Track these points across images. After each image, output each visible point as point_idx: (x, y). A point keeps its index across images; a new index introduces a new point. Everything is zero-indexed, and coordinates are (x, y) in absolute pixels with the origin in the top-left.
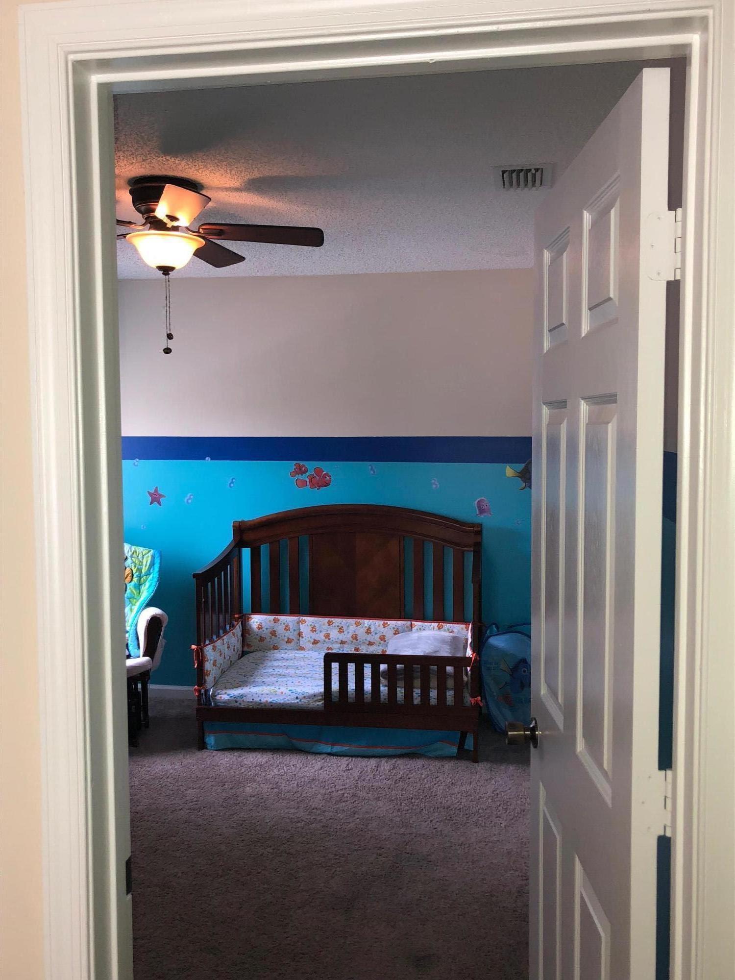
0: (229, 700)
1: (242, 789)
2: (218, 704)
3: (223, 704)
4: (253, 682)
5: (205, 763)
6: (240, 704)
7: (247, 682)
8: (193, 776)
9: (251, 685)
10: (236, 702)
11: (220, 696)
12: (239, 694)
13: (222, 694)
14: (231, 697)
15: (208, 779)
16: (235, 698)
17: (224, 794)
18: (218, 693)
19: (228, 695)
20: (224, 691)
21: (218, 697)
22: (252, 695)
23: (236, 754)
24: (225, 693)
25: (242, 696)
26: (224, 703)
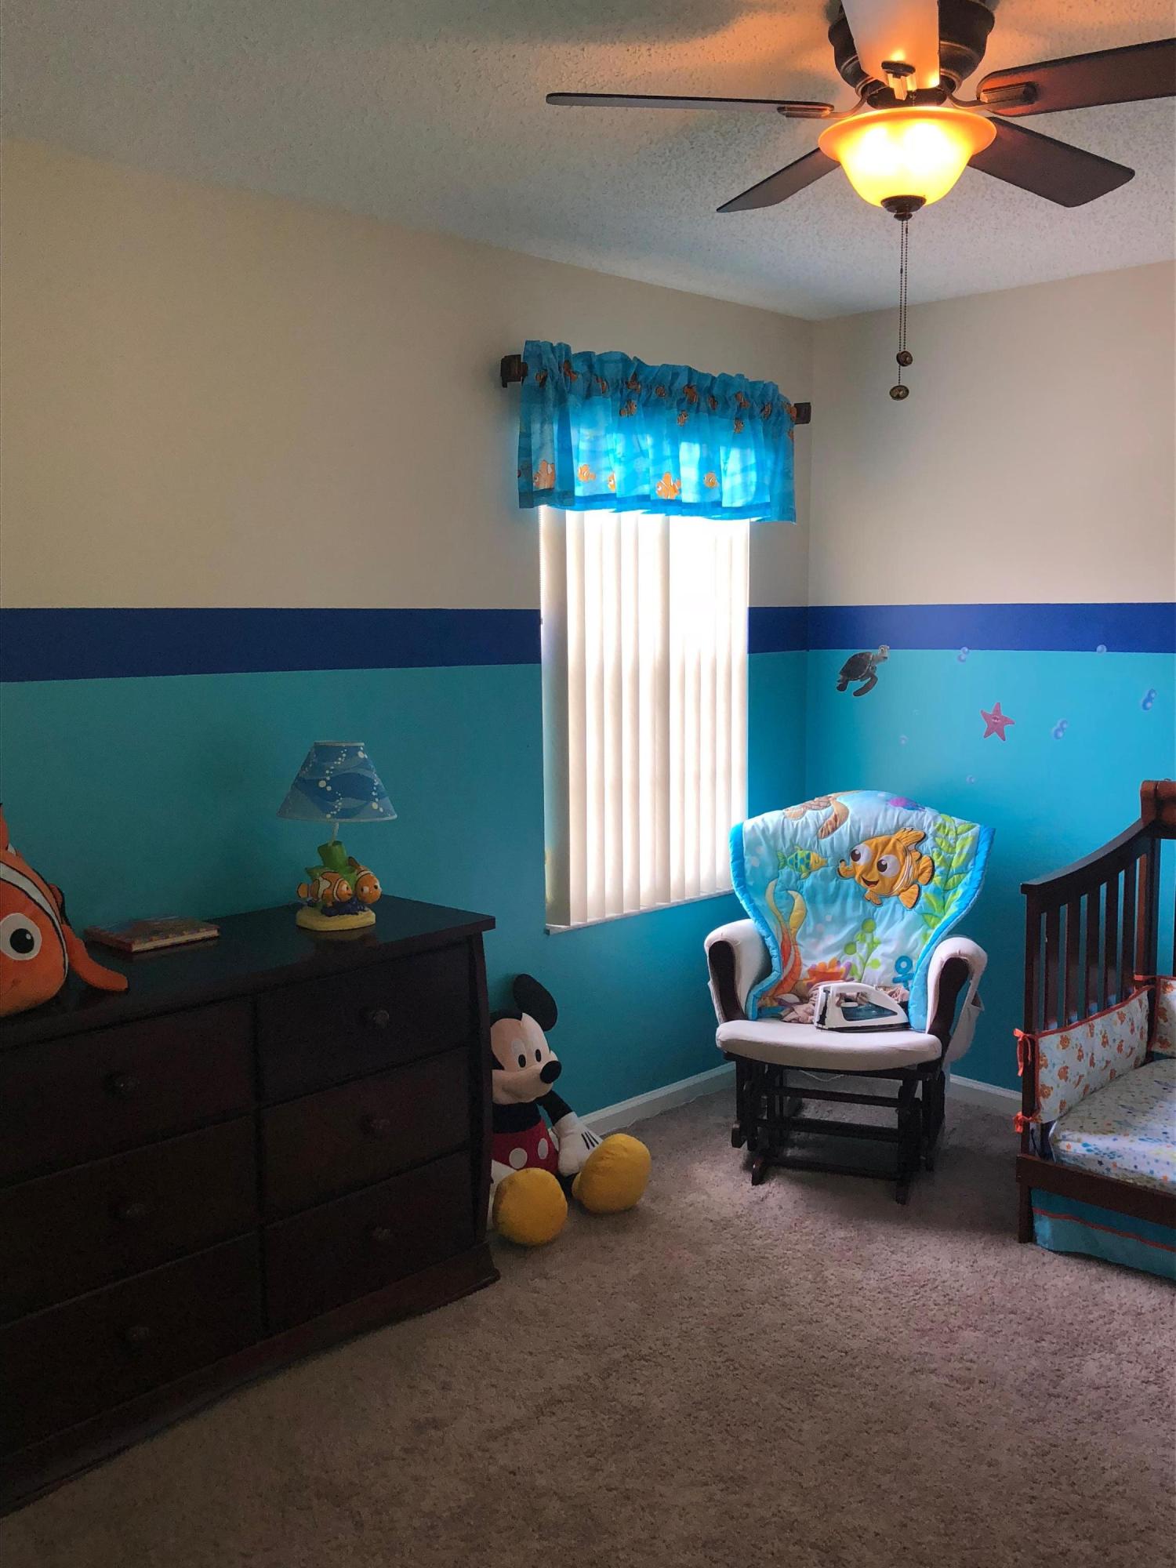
0: (1084, 1155)
1: (1076, 1360)
2: (1063, 1159)
3: (1072, 1162)
4: (1143, 1129)
5: (1021, 1274)
6: (1108, 1170)
7: (1130, 1125)
8: (985, 1299)
9: (1135, 1135)
10: (1100, 1163)
11: (1067, 1143)
12: (1108, 1148)
13: (1072, 1141)
14: (1088, 1150)
15: (1012, 1316)
16: (1097, 1154)
17: (1034, 1362)
18: (1064, 1137)
19: (1085, 1145)
20: (1077, 1135)
21: (1063, 1145)
22: (1135, 1158)
23: (1093, 1271)
24: (1079, 1141)
25: (1112, 1155)
26: (1075, 1159)
